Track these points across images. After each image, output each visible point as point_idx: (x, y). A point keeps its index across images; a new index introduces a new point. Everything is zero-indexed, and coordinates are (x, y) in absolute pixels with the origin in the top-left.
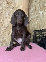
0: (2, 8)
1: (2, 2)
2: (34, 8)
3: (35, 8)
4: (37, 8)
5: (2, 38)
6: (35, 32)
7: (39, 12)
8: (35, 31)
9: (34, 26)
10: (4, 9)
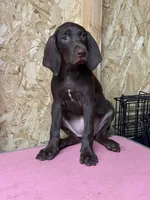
0: (21, 26)
1: (19, 7)
2: (118, 28)
3: (122, 26)
4: (127, 27)
5: (18, 122)
6: (123, 101)
7: (133, 40)
9: (118, 84)
10: (25, 28)
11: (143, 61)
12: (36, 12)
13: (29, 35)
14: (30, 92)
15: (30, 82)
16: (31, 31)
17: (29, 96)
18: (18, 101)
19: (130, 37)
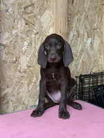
0: (17, 33)
1: (16, 21)
2: (76, 33)
3: (78, 32)
4: (81, 32)
7: (85, 40)
8: (81, 76)
9: (77, 68)
10: (19, 34)
11: (91, 53)
12: (27, 24)
13: (22, 38)
14: (23, 74)
15: (23, 68)
16: (24, 36)
17: (22, 77)
18: (15, 80)
19: (83, 38)
